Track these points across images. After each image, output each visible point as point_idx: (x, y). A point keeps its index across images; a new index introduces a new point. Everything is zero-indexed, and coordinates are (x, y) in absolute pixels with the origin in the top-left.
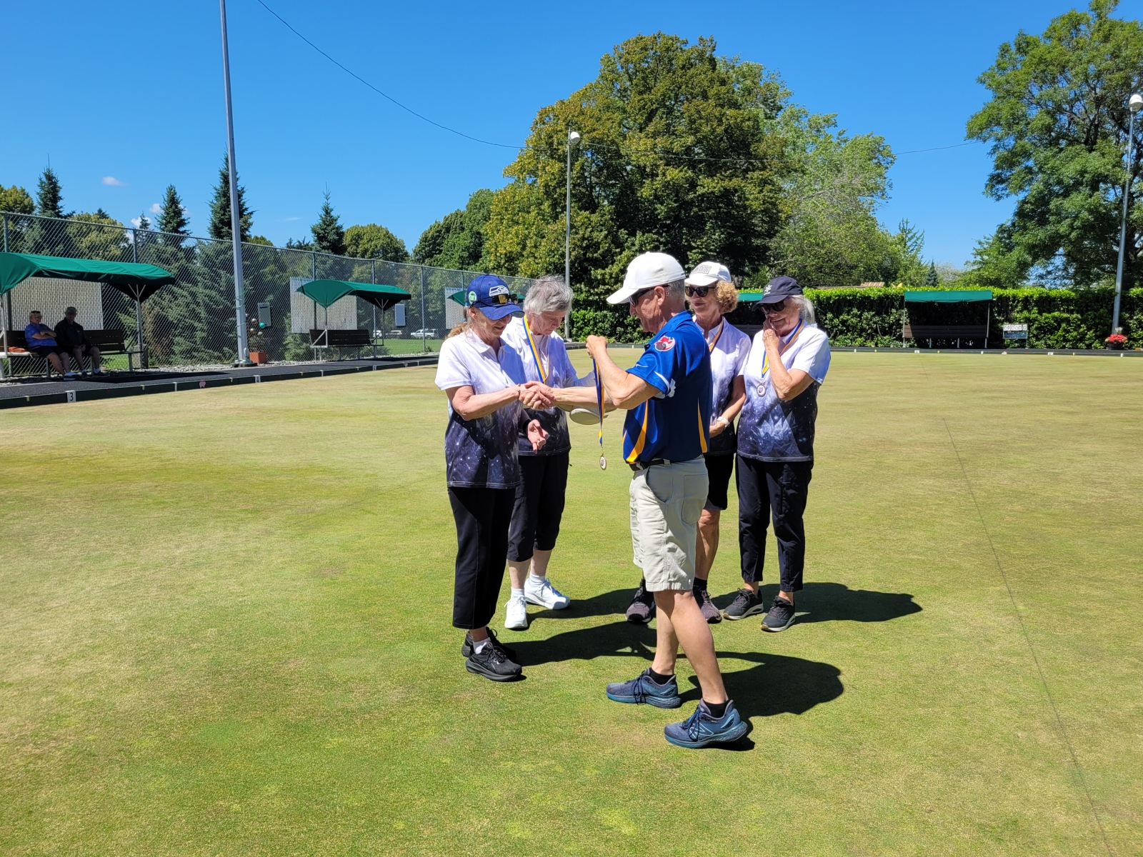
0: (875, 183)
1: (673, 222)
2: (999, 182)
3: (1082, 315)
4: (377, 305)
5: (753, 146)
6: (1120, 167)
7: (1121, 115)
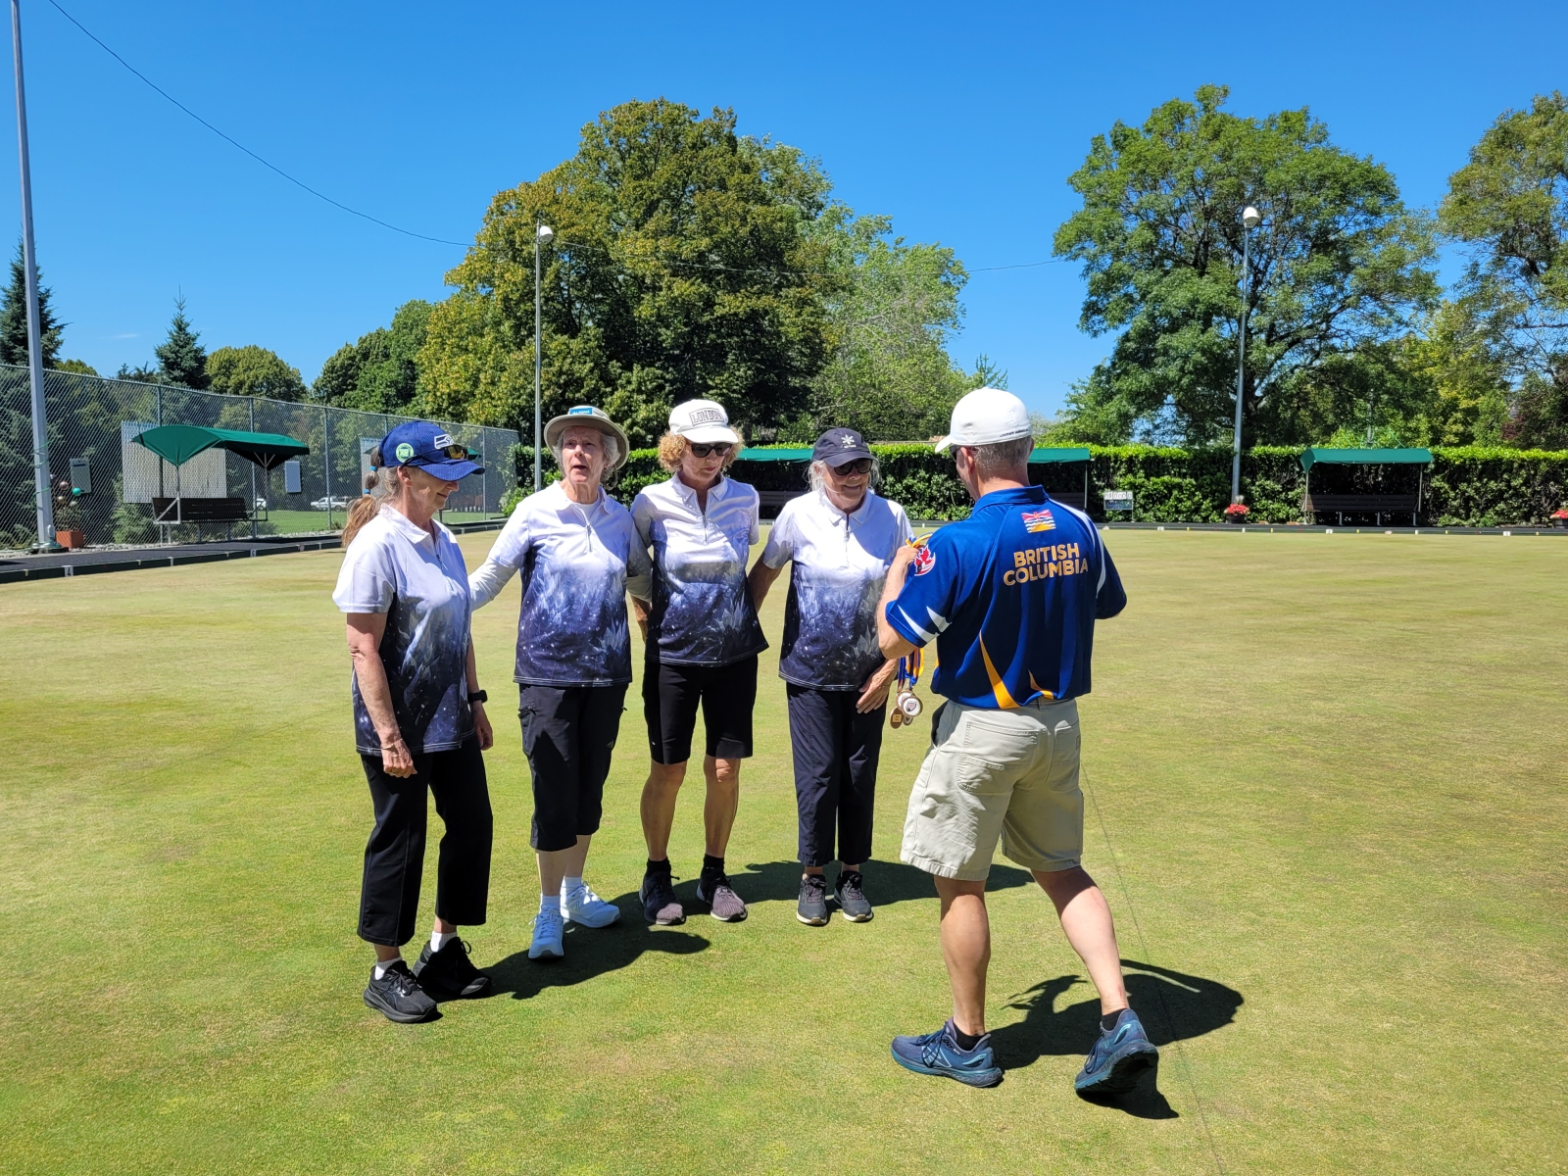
1: (683, 352)
3: (1196, 480)
4: (257, 462)
5: (787, 254)
6: (1235, 296)
7: (1234, 232)
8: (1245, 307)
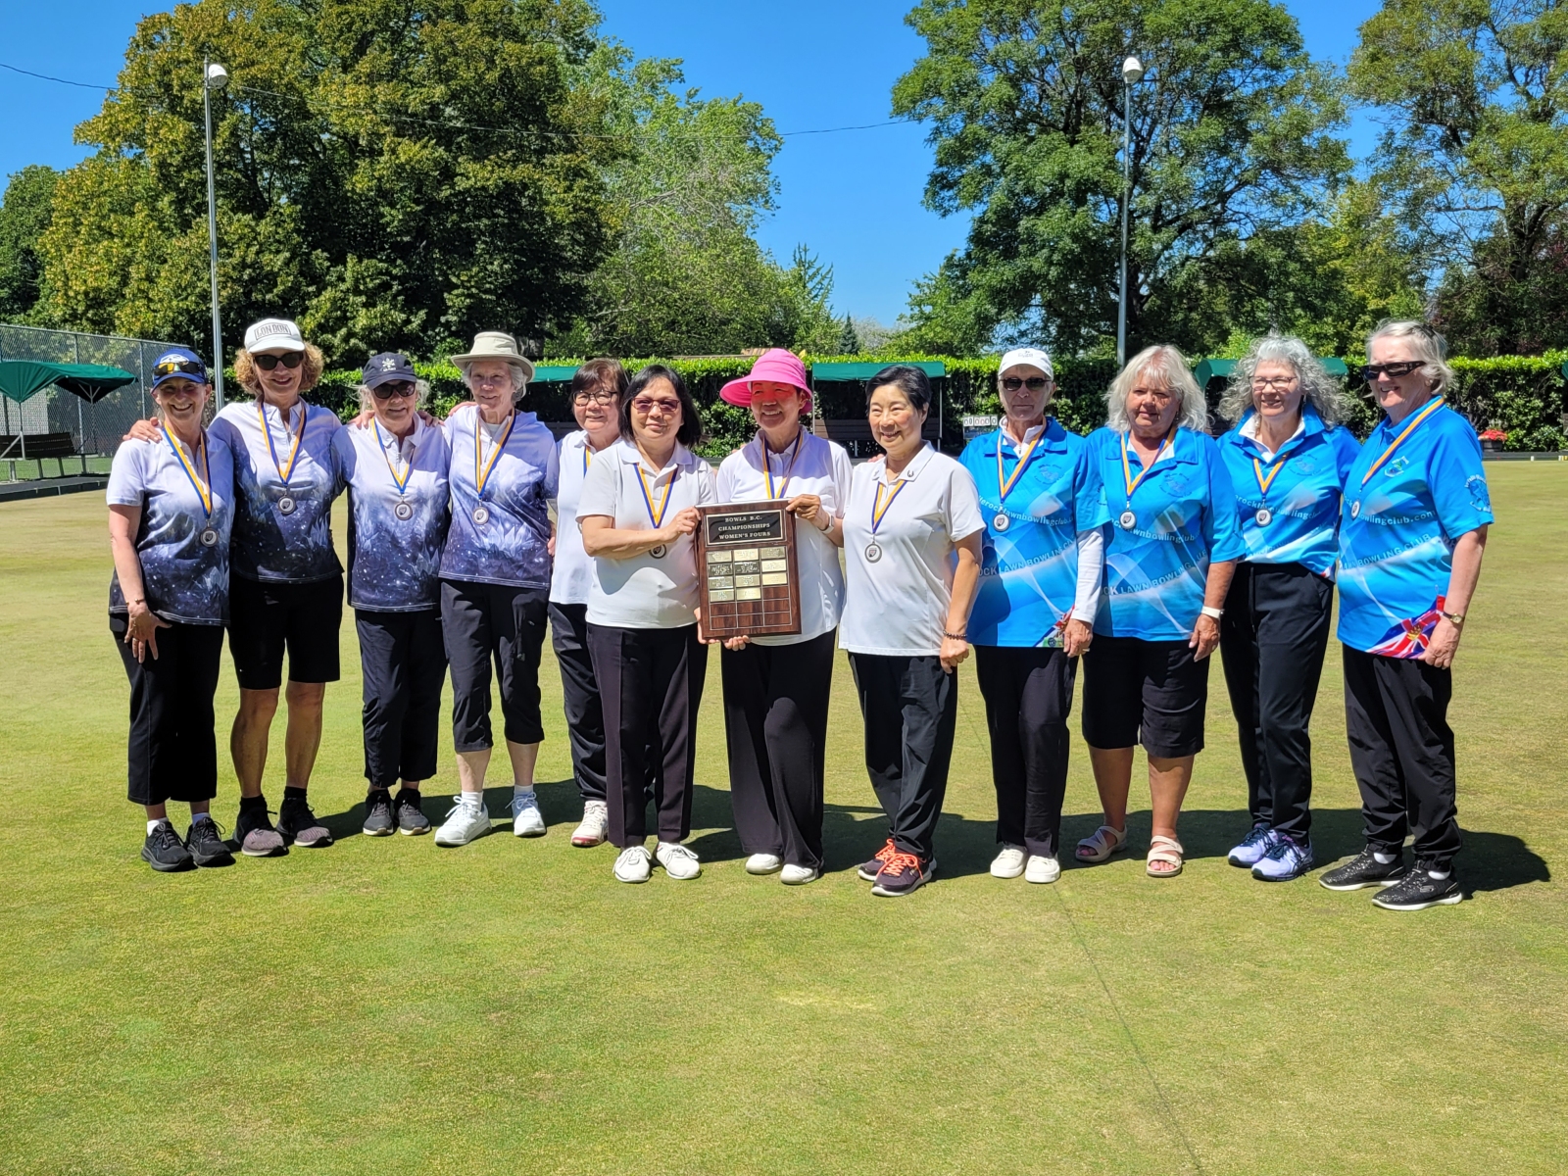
0: (755, 182)
1: (415, 239)
2: (942, 188)
5: (550, 109)
6: (1114, 169)
7: (1111, 89)
8: (1127, 183)
